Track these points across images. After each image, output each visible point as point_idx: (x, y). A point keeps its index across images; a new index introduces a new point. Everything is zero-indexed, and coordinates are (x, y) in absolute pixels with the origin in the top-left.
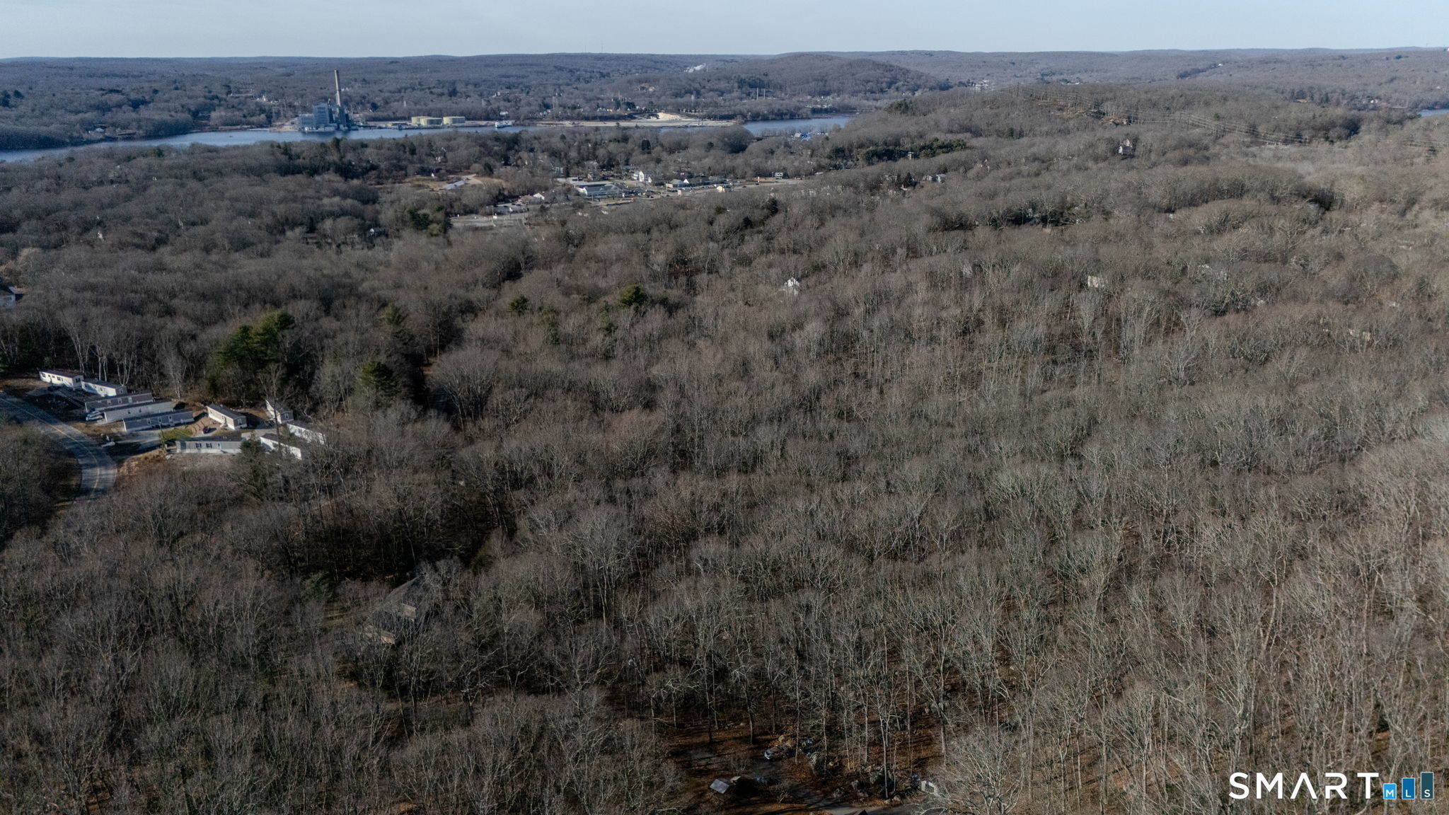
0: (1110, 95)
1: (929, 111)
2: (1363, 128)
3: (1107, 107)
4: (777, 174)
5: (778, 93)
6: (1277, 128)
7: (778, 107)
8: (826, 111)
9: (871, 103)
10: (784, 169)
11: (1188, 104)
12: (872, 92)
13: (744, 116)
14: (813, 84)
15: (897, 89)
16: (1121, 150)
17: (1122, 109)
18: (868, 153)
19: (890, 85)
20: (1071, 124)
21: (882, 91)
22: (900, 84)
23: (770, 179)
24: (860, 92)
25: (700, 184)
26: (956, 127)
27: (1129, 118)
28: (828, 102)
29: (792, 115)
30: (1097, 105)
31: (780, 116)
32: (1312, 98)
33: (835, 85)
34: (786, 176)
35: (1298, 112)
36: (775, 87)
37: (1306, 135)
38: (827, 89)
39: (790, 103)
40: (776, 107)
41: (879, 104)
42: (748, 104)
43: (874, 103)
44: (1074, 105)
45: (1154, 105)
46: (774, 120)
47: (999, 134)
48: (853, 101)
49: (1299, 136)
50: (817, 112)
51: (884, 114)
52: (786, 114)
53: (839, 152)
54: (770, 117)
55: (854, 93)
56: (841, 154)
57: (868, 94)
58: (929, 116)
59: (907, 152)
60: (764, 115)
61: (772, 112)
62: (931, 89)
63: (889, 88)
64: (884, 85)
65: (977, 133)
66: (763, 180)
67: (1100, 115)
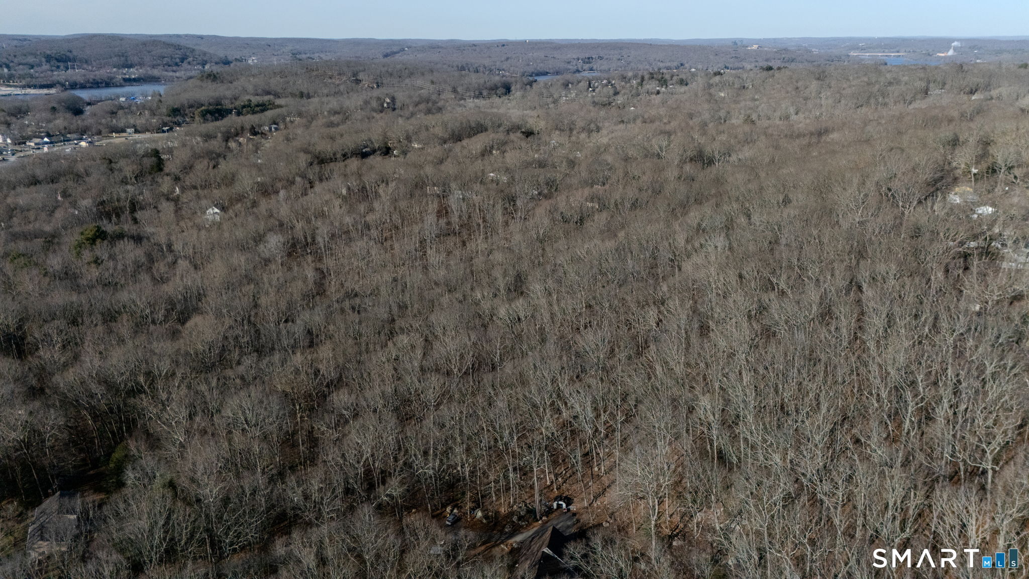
0: (361, 68)
1: (234, 80)
2: (513, 88)
3: (361, 76)
4: (128, 130)
5: (85, 66)
6: (468, 89)
7: (92, 77)
8: (135, 80)
9: (171, 74)
10: (134, 126)
11: (411, 74)
12: (169, 66)
13: (63, 85)
14: (115, 59)
15: (189, 63)
16: (385, 105)
17: (372, 77)
18: (202, 111)
19: (182, 60)
20: (342, 88)
21: (177, 64)
22: (190, 59)
23: (124, 134)
24: (159, 65)
25: (61, 141)
26: (259, 91)
27: (377, 83)
28: (134, 73)
29: (108, 83)
30: (355, 75)
31: (96, 84)
32: (469, 70)
33: (136, 59)
34: (136, 131)
35: (474, 79)
36: (81, 61)
37: (485, 93)
38: (129, 62)
39: (103, 73)
40: (91, 76)
41: (178, 74)
42: (61, 75)
43: (174, 74)
44: (340, 74)
45: (391, 75)
46: (91, 87)
47: (293, 95)
48: (156, 72)
49: (481, 94)
50: (129, 81)
51: (198, 83)
52: (101, 83)
53: (175, 112)
54: (88, 85)
55: (153, 67)
56: (177, 113)
57: (166, 67)
58: (235, 83)
59: (231, 110)
60: (81, 84)
61: (88, 81)
62: (216, 63)
63: (182, 62)
64: (178, 60)
65: (277, 95)
66: (118, 135)
67: (358, 81)
